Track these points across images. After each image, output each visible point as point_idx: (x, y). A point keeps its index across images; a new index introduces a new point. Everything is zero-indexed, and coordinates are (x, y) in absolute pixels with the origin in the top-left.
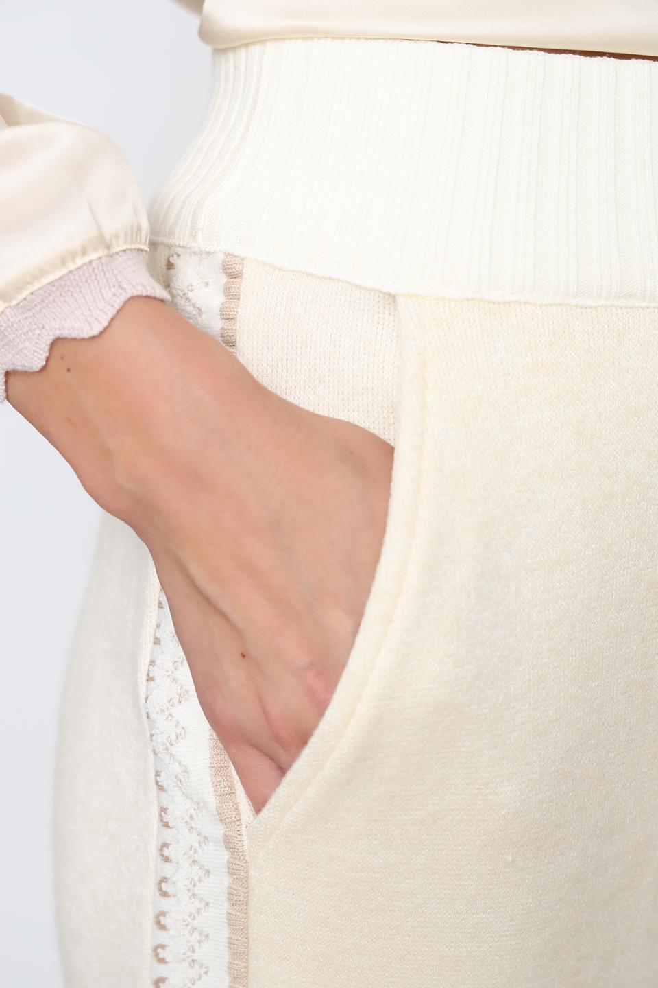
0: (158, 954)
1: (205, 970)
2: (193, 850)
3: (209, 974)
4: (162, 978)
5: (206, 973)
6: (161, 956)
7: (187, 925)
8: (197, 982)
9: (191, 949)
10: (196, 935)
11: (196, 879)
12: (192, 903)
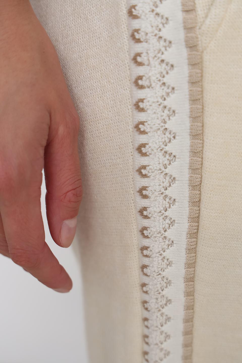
0: (140, 129)
1: (173, 135)
2: (161, 53)
3: (177, 137)
4: (143, 144)
5: (174, 137)
6: (142, 130)
7: (160, 105)
8: (168, 144)
9: (163, 121)
10: (166, 111)
11: (164, 73)
12: (163, 89)
